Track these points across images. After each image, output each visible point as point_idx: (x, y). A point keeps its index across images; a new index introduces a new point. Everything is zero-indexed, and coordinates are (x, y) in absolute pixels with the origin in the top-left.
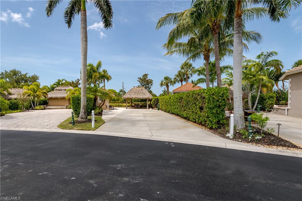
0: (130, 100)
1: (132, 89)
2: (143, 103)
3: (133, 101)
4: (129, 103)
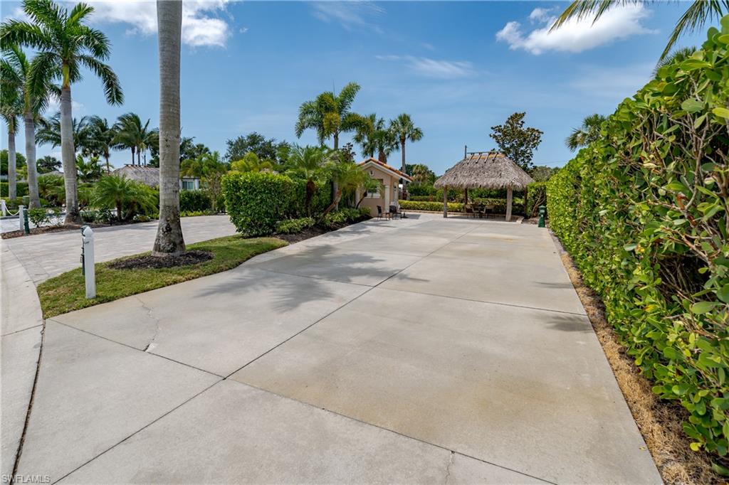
1: (466, 159)
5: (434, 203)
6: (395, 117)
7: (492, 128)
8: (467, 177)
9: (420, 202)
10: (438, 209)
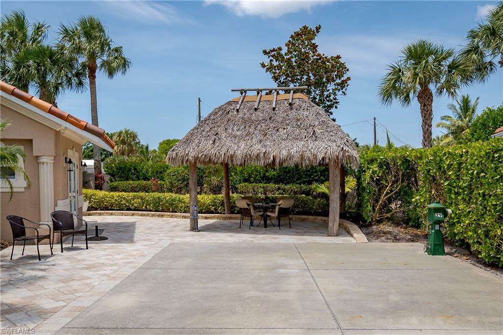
0: (223, 174)
1: (230, 103)
2: (295, 187)
3: (234, 177)
4: (216, 190)
5: (161, 195)
6: (73, 23)
7: (265, 52)
8: (241, 138)
9: (132, 194)
10: (170, 208)
